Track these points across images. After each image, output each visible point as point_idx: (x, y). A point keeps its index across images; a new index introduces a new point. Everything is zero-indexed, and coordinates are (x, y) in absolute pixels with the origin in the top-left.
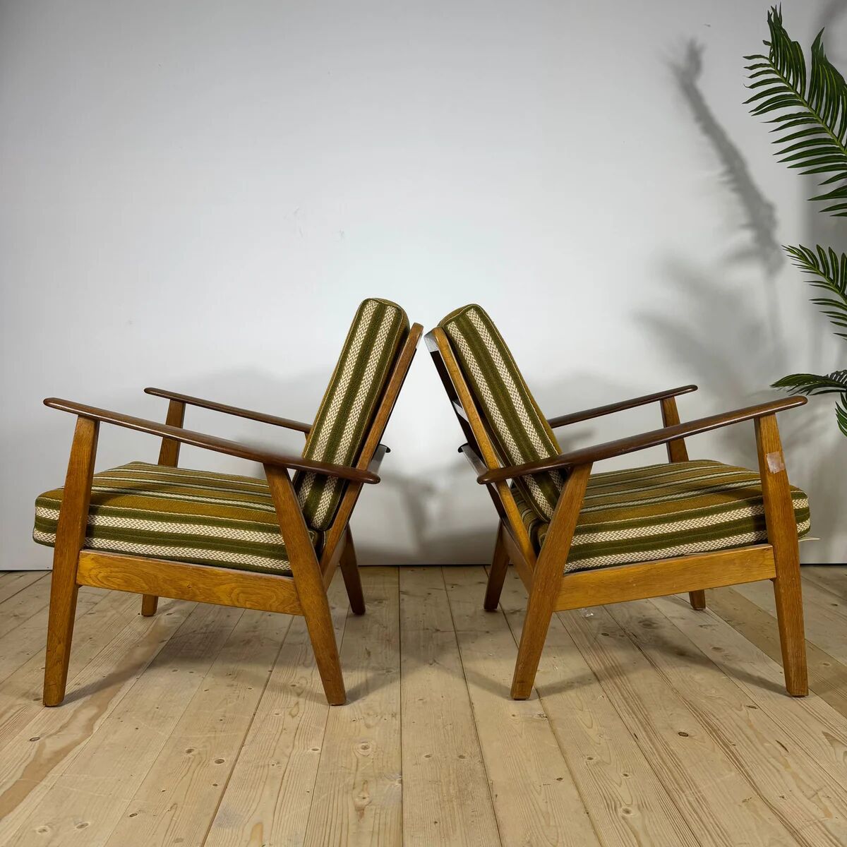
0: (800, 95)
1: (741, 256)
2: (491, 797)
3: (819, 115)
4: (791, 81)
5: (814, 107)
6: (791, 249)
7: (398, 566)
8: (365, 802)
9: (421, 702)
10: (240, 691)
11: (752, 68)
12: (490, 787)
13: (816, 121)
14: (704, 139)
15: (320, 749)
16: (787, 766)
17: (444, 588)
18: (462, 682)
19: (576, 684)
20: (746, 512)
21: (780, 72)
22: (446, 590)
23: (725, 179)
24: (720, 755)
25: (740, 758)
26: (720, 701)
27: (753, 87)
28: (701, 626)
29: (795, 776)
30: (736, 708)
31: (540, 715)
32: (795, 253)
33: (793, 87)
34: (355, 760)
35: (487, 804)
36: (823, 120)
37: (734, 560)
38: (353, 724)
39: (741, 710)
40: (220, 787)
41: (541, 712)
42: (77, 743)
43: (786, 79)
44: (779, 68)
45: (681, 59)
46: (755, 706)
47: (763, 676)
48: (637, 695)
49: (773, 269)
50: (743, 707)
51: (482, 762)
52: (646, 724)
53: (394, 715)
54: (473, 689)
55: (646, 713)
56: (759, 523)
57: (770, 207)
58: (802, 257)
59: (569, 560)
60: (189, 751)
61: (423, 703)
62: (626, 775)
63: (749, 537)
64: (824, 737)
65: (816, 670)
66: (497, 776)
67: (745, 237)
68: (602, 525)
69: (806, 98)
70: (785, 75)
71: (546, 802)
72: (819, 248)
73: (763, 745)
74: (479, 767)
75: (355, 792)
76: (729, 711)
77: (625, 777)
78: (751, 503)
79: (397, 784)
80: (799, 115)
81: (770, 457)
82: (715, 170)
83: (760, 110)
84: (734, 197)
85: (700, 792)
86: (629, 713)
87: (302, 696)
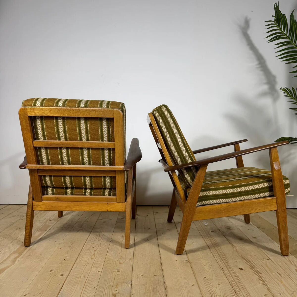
0: (286, 34)
1: (264, 94)
2: (166, 292)
3: (292, 42)
4: (282, 30)
5: (291, 39)
6: (282, 89)
7: (137, 206)
8: (117, 292)
9: (141, 255)
10: (73, 249)
11: (268, 25)
12: (165, 287)
13: (292, 44)
14: (251, 52)
15: (101, 271)
16: (282, 282)
17: (153, 213)
18: (158, 248)
19: (201, 249)
20: (266, 185)
21: (278, 26)
22: (154, 214)
23: (258, 66)
24: (255, 277)
25: (263, 279)
26: (255, 257)
27: (268, 32)
28: (248, 229)
29: (285, 286)
30: (262, 260)
31: (186, 261)
32: (283, 90)
33: (283, 32)
34: (114, 276)
35: (164, 294)
36: (294, 43)
37: (261, 202)
38: (115, 262)
40: (61, 285)
41: (187, 259)
42: (8, 267)
43: (280, 29)
44: (278, 25)
45: (242, 23)
46: (269, 259)
47: (272, 248)
48: (224, 254)
49: (275, 99)
50: (264, 259)
51: (163, 278)
52: (227, 265)
53: (130, 260)
54: (162, 250)
55: (227, 261)
56: (271, 189)
57: (274, 77)
58: (287, 92)
59: (198, 201)
60: (51, 271)
61: (142, 255)
62: (219, 284)
63: (267, 194)
64: (296, 271)
65: (292, 246)
66: (169, 283)
67: (265, 87)
68: (211, 189)
69: (288, 35)
70: (280, 27)
71: (187, 294)
72: (293, 88)
73: (272, 274)
74: (162, 280)
75: (114, 287)
76: (259, 261)
77: (218, 285)
78: (268, 181)
79: (130, 286)
80: (285, 42)
81: (275, 164)
82: (254, 63)
83: (271, 41)
84: (261, 73)
85: (247, 291)
86: (220, 261)
87: (96, 251)
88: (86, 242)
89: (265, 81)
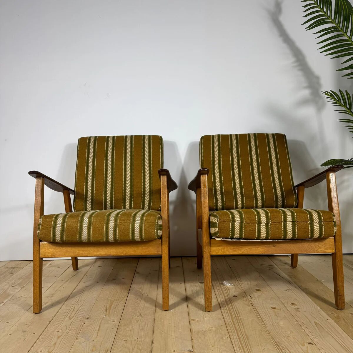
0: (329, 17)
1: (304, 102)
3: (339, 26)
4: (325, 10)
5: (337, 22)
6: (326, 93)
9: (124, 342)
11: (305, 6)
13: (339, 31)
14: (284, 46)
21: (319, 6)
23: (295, 64)
26: (292, 339)
27: (306, 16)
28: (286, 290)
30: (301, 344)
31: (189, 350)
32: (327, 95)
33: (326, 13)
36: (341, 29)
39: (303, 345)
41: (190, 348)
43: (322, 9)
44: (318, 4)
45: (272, 7)
46: (312, 342)
48: (246, 335)
49: (320, 108)
50: (305, 343)
55: (250, 348)
57: (318, 78)
58: (333, 97)
61: (126, 343)
67: (306, 93)
69: (333, 18)
70: (322, 7)
72: (340, 91)
76: (297, 346)
80: (330, 28)
82: (291, 60)
83: (311, 27)
84: (300, 73)
86: (240, 349)
87: (60, 338)
88: (50, 322)
89: (305, 85)
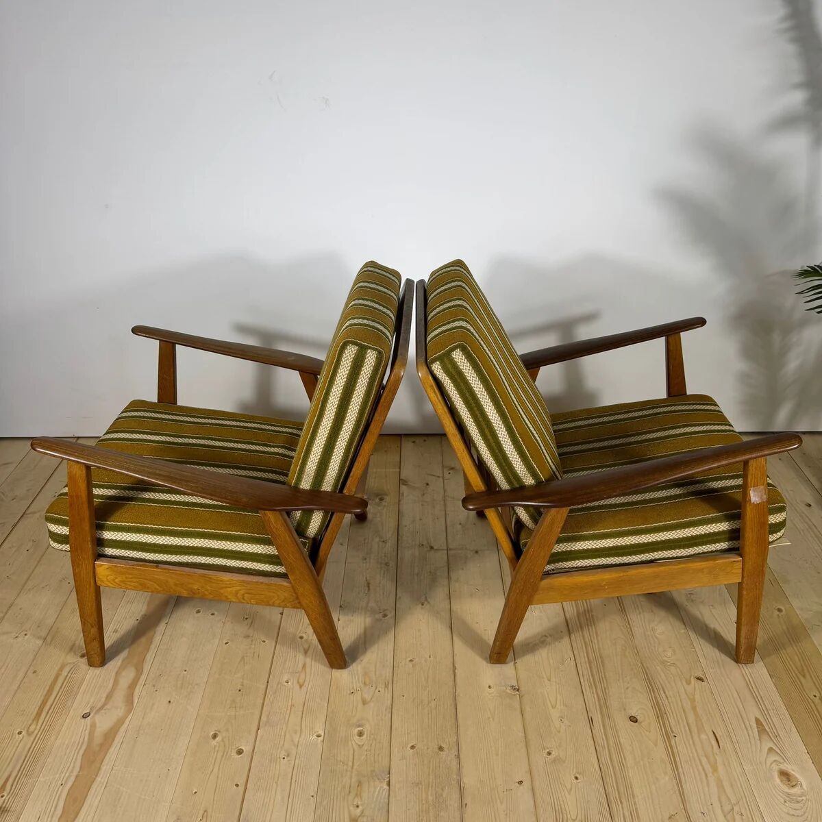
2: (462, 806)
7: (400, 435)
8: (359, 811)
9: (411, 664)
10: (255, 645)
12: (461, 790)
15: (323, 734)
16: (715, 770)
18: (448, 632)
19: (549, 639)
20: (723, 526)
24: (660, 752)
25: (676, 755)
26: (672, 669)
29: (720, 785)
30: (686, 681)
31: (513, 686)
34: (351, 752)
35: (458, 814)
37: (703, 569)
38: (352, 696)
39: (689, 683)
40: (241, 788)
42: (121, 722)
46: (704, 678)
48: (601, 658)
50: (692, 679)
51: (458, 757)
52: (604, 704)
53: (386, 686)
54: (459, 645)
55: (606, 686)
56: (734, 535)
59: (549, 563)
60: (215, 736)
61: (413, 666)
62: (577, 778)
63: (722, 545)
64: (754, 725)
66: (469, 780)
71: (506, 814)
73: (699, 736)
74: (454, 764)
75: (351, 798)
76: (679, 685)
77: (575, 781)
78: (729, 518)
79: (386, 787)
81: (754, 491)
85: (635, 804)
86: (590, 686)
87: (309, 652)
88: (282, 614)
